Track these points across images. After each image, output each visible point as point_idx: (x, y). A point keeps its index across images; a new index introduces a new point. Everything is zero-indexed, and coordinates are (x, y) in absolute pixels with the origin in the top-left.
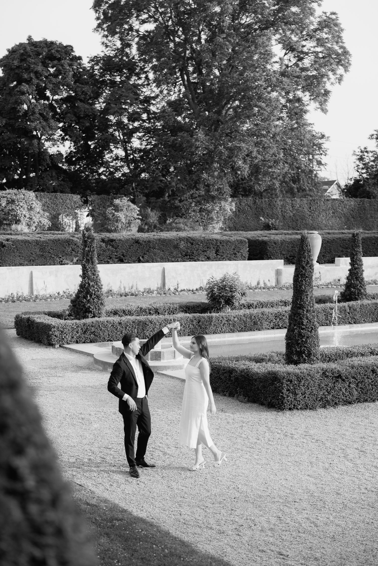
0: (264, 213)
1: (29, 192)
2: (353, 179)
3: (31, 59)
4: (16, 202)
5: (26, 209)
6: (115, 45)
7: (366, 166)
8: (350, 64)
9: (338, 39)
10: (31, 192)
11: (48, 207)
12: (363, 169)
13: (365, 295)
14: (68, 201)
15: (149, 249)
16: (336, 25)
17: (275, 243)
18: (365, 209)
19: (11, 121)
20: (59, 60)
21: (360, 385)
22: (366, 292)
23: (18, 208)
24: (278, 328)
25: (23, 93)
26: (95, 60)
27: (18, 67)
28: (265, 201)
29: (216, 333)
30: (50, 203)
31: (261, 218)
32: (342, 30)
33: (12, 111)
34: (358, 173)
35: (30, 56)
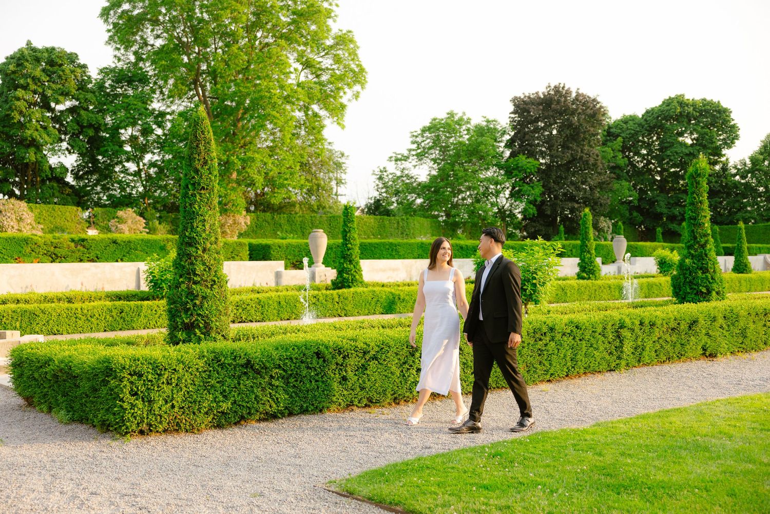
0: (283, 230)
1: (20, 203)
2: (373, 198)
3: (28, 64)
4: (3, 213)
5: (14, 220)
6: (128, 59)
7: (385, 186)
8: (367, 82)
9: (353, 55)
10: (23, 202)
11: (44, 219)
12: (382, 188)
13: (361, 283)
14: (68, 214)
15: (129, 251)
16: (351, 41)
17: (280, 247)
18: (384, 227)
19: (5, 129)
20: (61, 65)
21: (292, 380)
22: (362, 278)
23: (4, 219)
24: (240, 322)
25: (18, 99)
26: (104, 71)
27: (14, 72)
28: (284, 217)
29: (148, 328)
30: (47, 215)
31: (278, 233)
32: (358, 48)
33: (6, 118)
34: (378, 193)
35: (27, 61)
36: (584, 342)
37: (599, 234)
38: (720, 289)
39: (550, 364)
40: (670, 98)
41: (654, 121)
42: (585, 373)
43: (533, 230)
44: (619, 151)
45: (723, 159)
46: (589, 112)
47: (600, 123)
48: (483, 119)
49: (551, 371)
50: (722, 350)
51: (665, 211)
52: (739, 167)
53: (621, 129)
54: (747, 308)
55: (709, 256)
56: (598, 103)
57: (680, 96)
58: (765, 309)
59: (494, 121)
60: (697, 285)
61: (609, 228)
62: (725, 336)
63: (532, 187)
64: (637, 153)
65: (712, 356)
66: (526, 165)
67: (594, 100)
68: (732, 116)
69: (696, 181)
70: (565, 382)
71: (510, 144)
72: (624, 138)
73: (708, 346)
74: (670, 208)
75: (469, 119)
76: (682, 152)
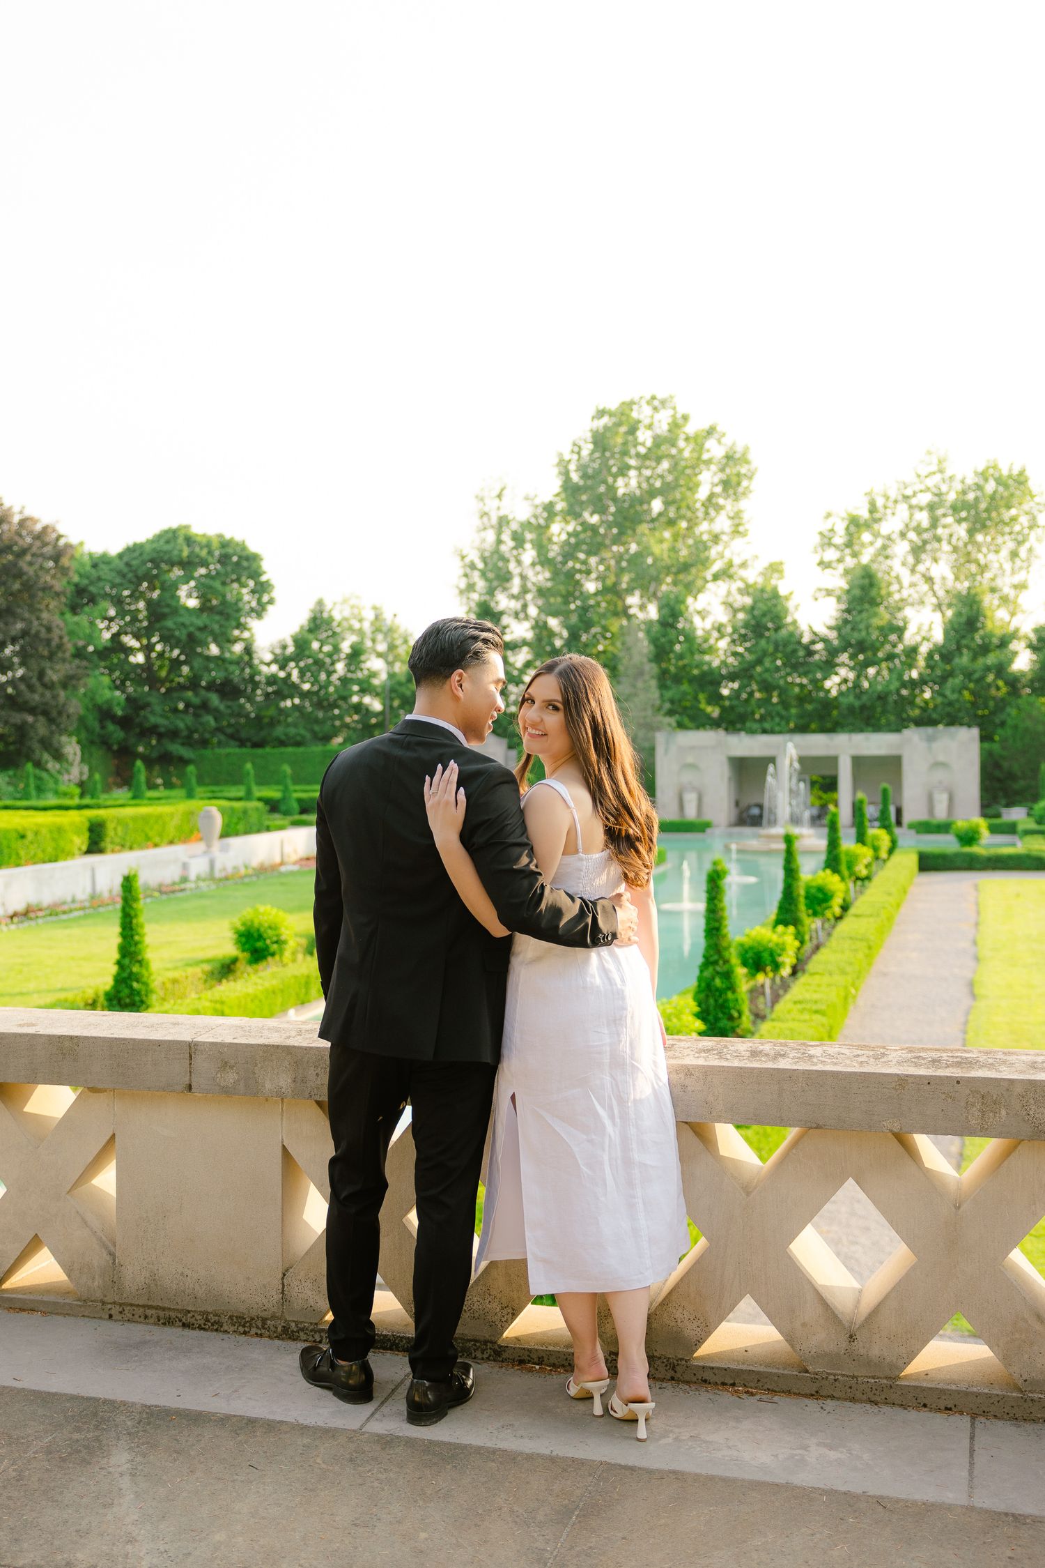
40: (169, 529)
45: (246, 635)
46: (49, 551)
52: (275, 650)
61: (75, 754)
76: (192, 625)
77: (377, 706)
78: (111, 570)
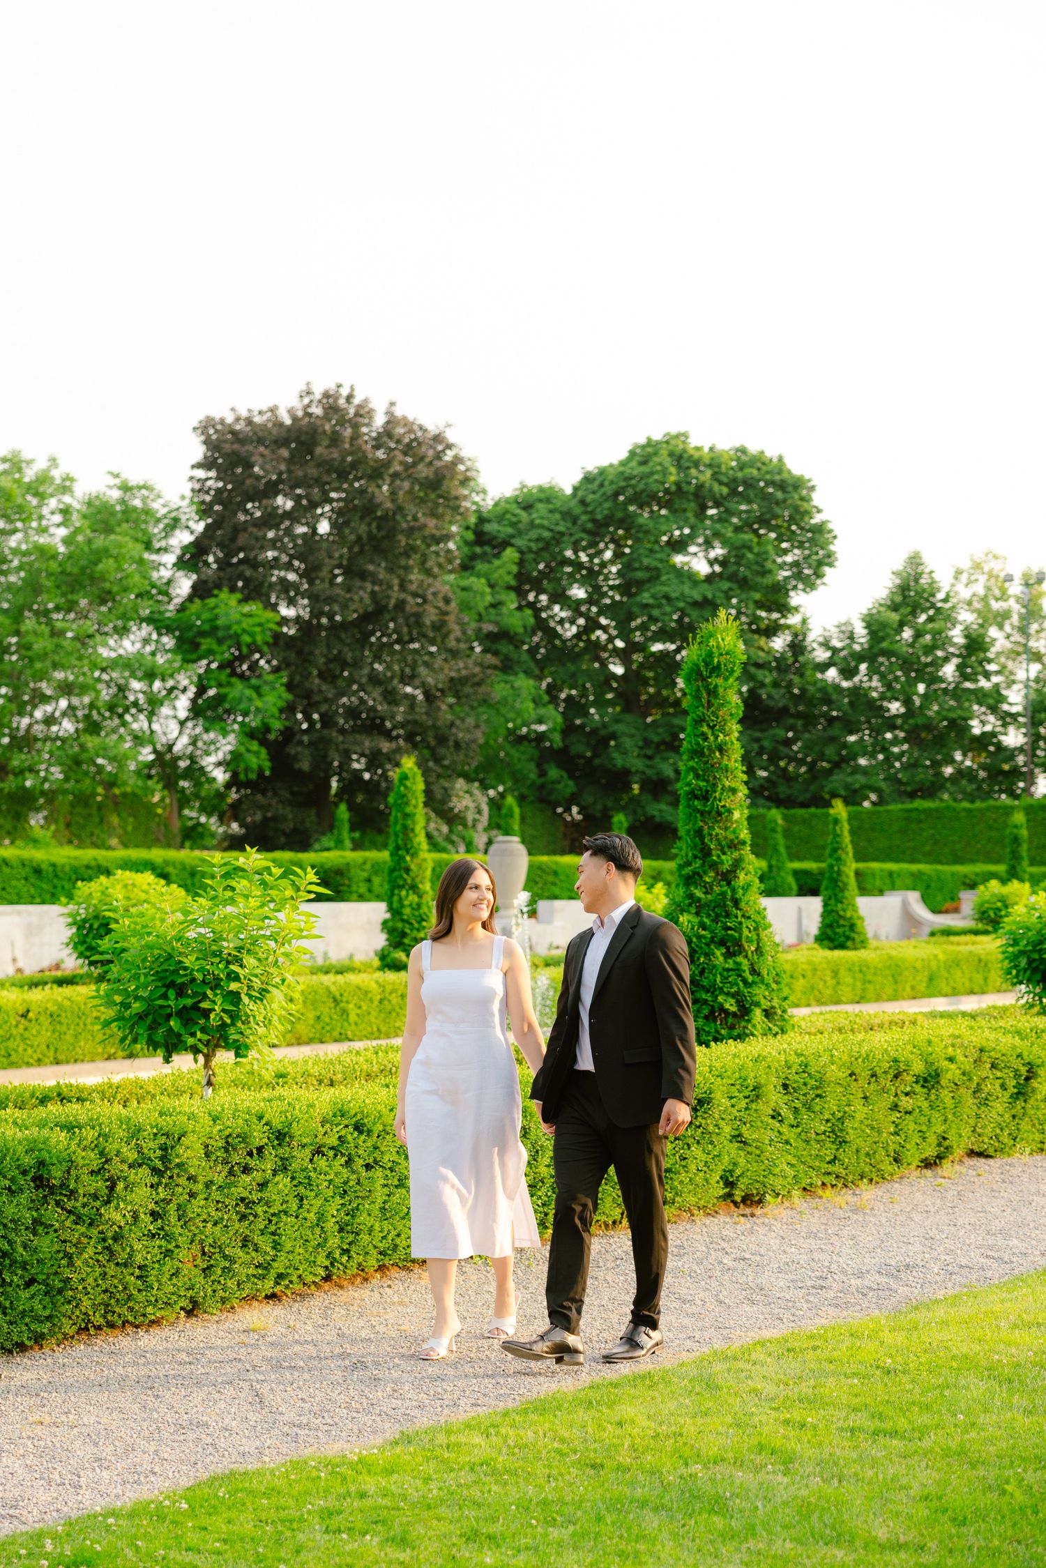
36: (378, 1173)
37: (451, 831)
38: (775, 1003)
39: (276, 1246)
40: (650, 443)
41: (607, 505)
42: (382, 1268)
43: (258, 817)
44: (509, 588)
45: (793, 620)
46: (423, 471)
47: (454, 505)
48: (112, 481)
49: (279, 1267)
50: (778, 1183)
51: (636, 763)
52: (836, 643)
53: (513, 525)
54: (845, 1058)
55: (743, 905)
56: (449, 446)
57: (678, 436)
58: (896, 1061)
59: (145, 487)
60: (713, 989)
61: (479, 812)
62: (787, 1142)
63: (257, 689)
64: (560, 597)
65: (752, 1201)
66: (239, 622)
67: (438, 438)
68: (817, 499)
69: (707, 687)
70: (319, 1300)
71: (192, 558)
72: (521, 552)
73: (738, 1172)
74: (650, 758)
75: (68, 478)
76: (683, 597)
77: (1013, 738)
78: (551, 511)
